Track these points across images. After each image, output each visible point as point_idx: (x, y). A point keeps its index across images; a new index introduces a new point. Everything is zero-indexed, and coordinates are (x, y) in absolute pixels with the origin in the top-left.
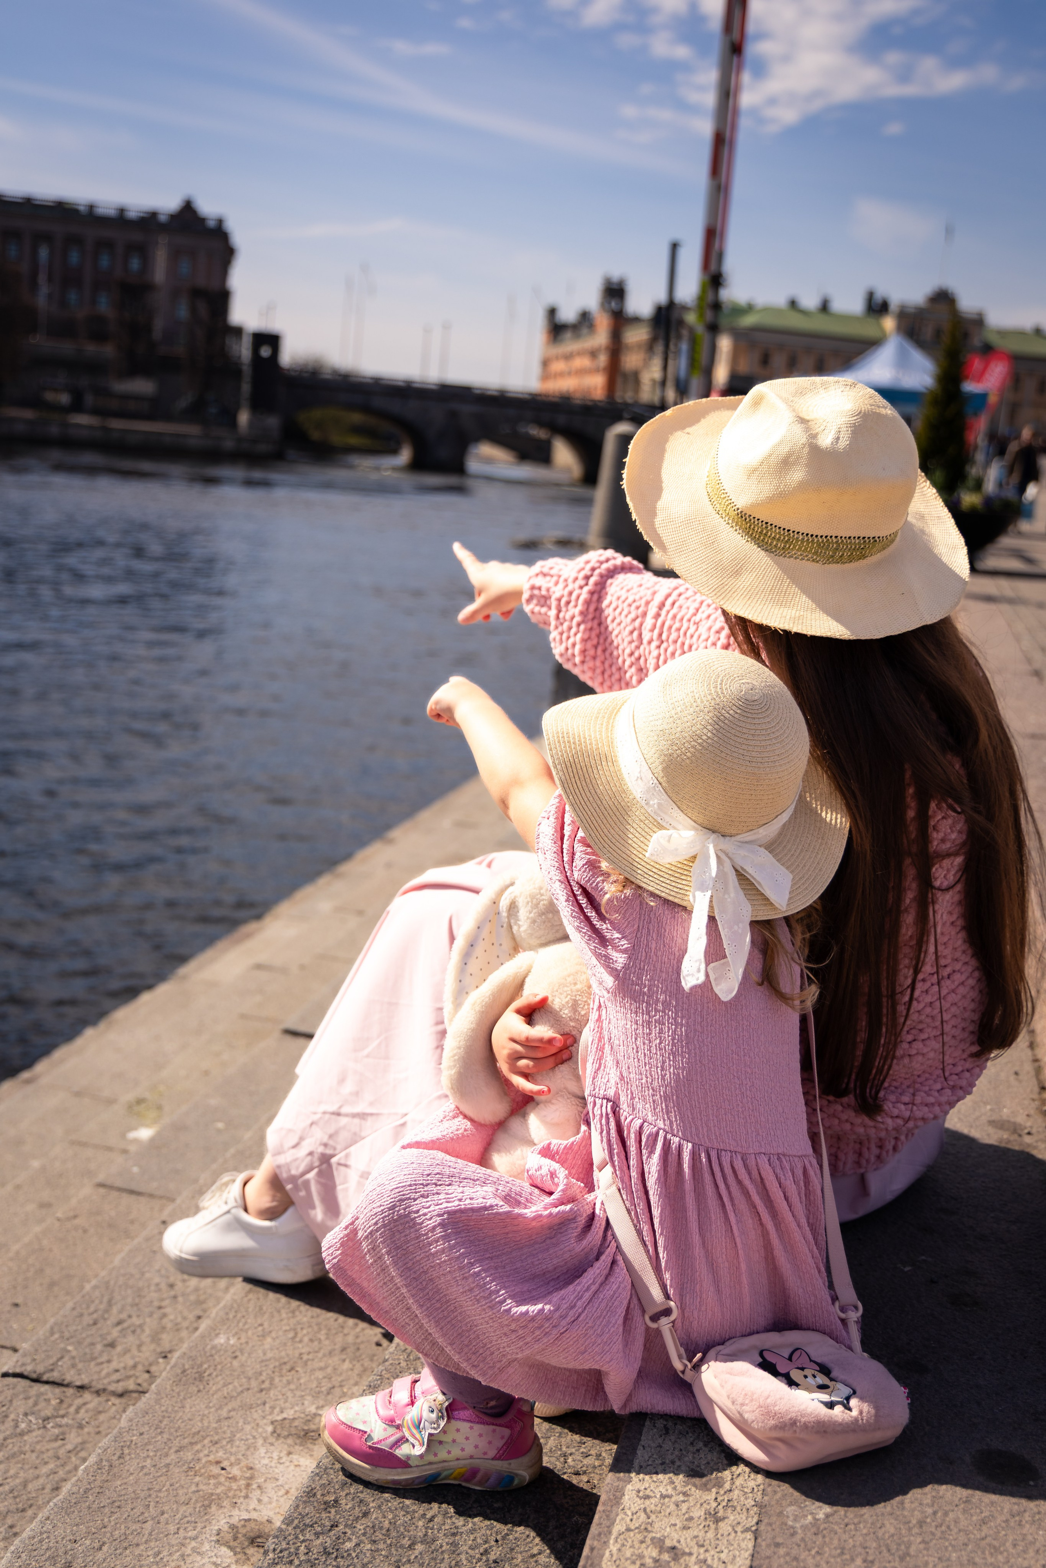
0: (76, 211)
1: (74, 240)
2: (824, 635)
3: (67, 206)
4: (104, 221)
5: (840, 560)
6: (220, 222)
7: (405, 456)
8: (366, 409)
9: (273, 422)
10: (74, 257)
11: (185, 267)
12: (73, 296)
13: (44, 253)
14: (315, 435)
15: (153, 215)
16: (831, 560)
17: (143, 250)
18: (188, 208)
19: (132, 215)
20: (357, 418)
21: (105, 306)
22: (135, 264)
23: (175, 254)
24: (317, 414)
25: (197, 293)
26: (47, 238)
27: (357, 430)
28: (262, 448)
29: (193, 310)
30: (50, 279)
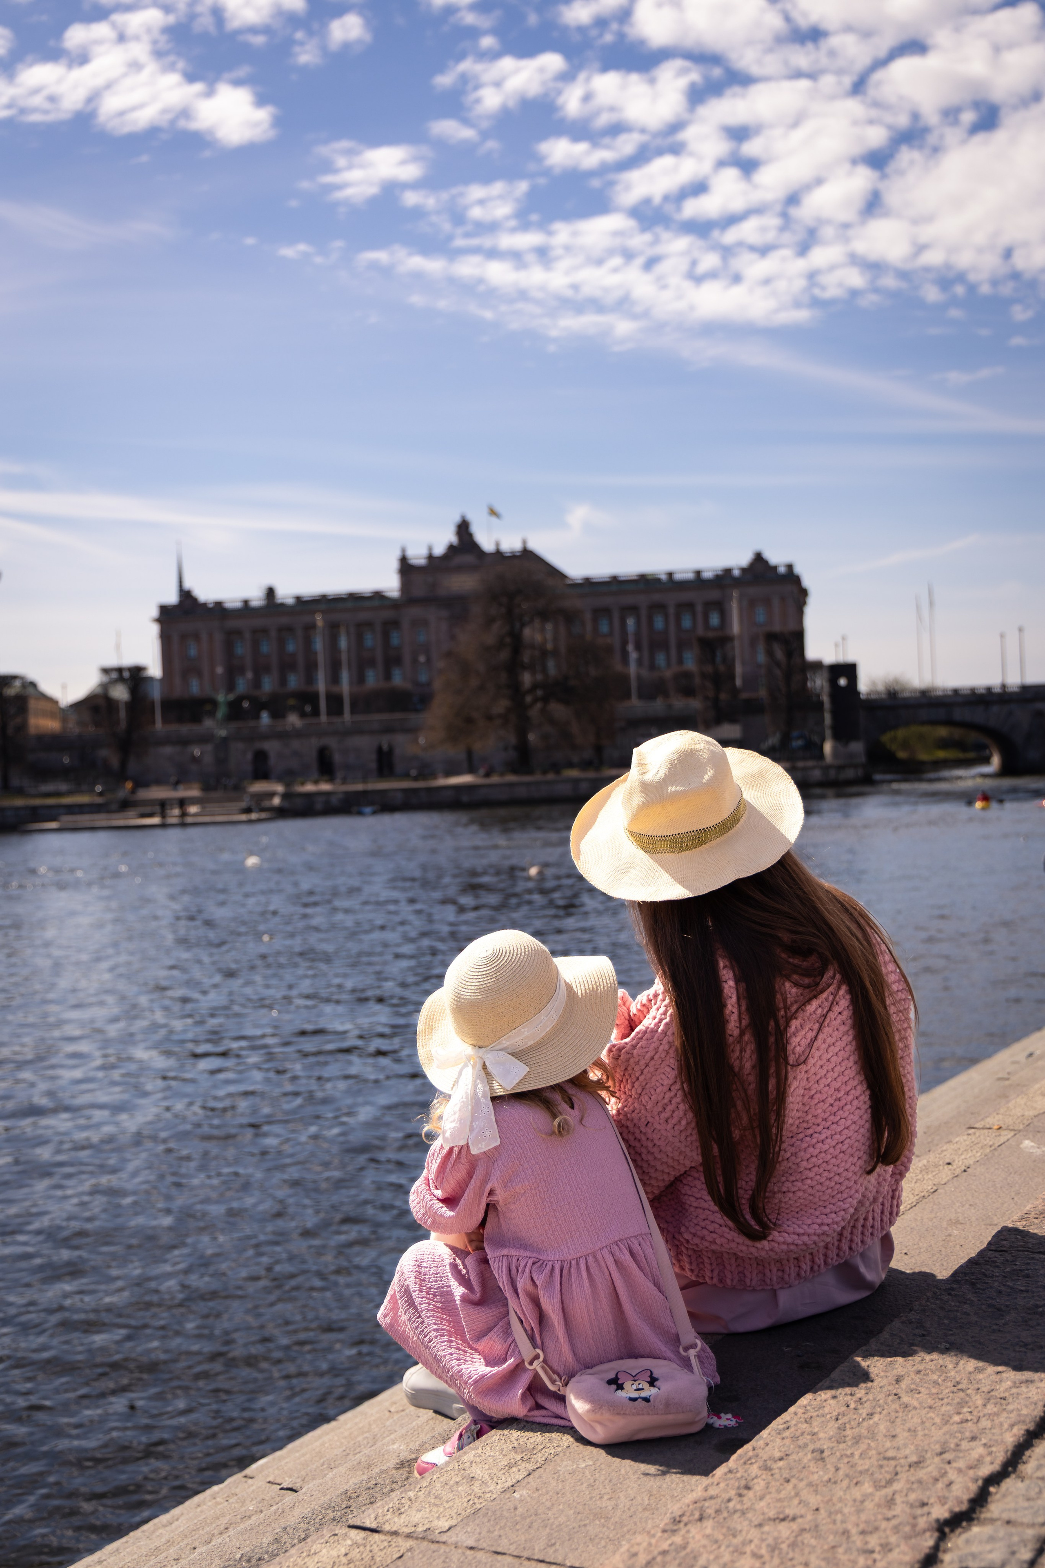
0: (658, 580)
1: (659, 607)
2: (675, 898)
3: (650, 577)
4: (683, 585)
5: (687, 849)
6: (790, 567)
7: (996, 761)
8: (949, 723)
9: (857, 747)
10: (659, 623)
11: (761, 615)
12: (661, 659)
13: (631, 622)
14: (902, 755)
15: (728, 571)
16: (682, 849)
17: (721, 607)
18: (759, 558)
19: (707, 575)
20: (943, 732)
21: (690, 663)
22: (715, 620)
23: (751, 604)
24: (901, 733)
25: (771, 637)
26: (633, 609)
27: (944, 744)
28: (850, 774)
29: (770, 653)
30: (638, 647)
